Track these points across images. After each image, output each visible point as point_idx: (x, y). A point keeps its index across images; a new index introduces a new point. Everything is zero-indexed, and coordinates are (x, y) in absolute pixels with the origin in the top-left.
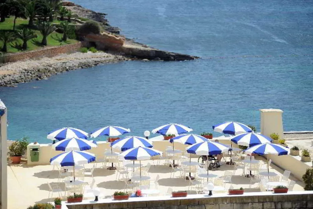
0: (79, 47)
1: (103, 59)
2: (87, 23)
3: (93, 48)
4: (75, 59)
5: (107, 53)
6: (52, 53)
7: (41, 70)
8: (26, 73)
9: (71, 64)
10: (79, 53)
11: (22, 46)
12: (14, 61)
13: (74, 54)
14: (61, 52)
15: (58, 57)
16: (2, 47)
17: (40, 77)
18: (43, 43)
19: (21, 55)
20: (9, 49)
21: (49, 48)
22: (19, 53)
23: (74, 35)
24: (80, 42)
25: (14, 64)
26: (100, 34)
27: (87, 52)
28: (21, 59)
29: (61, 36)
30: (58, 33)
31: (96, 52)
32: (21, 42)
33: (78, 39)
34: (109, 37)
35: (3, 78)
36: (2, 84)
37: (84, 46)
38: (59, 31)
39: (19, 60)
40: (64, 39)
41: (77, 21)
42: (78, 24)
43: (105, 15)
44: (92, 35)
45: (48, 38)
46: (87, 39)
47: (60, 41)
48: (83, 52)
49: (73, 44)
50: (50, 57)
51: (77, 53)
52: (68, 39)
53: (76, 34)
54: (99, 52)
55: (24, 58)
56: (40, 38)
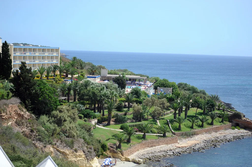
0: (230, 126)
1: (246, 134)
2: (235, 113)
3: (237, 127)
4: (229, 133)
5: (246, 130)
6: (216, 130)
7: (214, 141)
8: (207, 143)
9: (229, 137)
10: (231, 130)
11: (201, 125)
12: (198, 134)
13: (228, 130)
14: (221, 129)
15: (220, 132)
16: (191, 126)
17: (216, 146)
18: (212, 124)
19: (201, 131)
20: (195, 127)
21: (215, 127)
22: (200, 129)
23: (227, 119)
24: (231, 123)
25: (198, 136)
26: (242, 119)
27: (235, 129)
28: (201, 133)
29: (221, 119)
30: (219, 118)
31: (240, 129)
32: (200, 123)
33: (229, 121)
34: (247, 121)
35: (195, 146)
36: (196, 150)
37: (233, 126)
38: (220, 117)
39: (200, 133)
40: (222, 121)
41: (228, 111)
42: (229, 113)
43: (231, 104)
44: (237, 119)
45: (214, 121)
46: (234, 122)
47: (220, 122)
48: (233, 129)
49: (227, 124)
50: (216, 132)
51: (229, 130)
52: (224, 122)
53: (229, 119)
54: (241, 130)
55: (202, 133)
56: (210, 121)
